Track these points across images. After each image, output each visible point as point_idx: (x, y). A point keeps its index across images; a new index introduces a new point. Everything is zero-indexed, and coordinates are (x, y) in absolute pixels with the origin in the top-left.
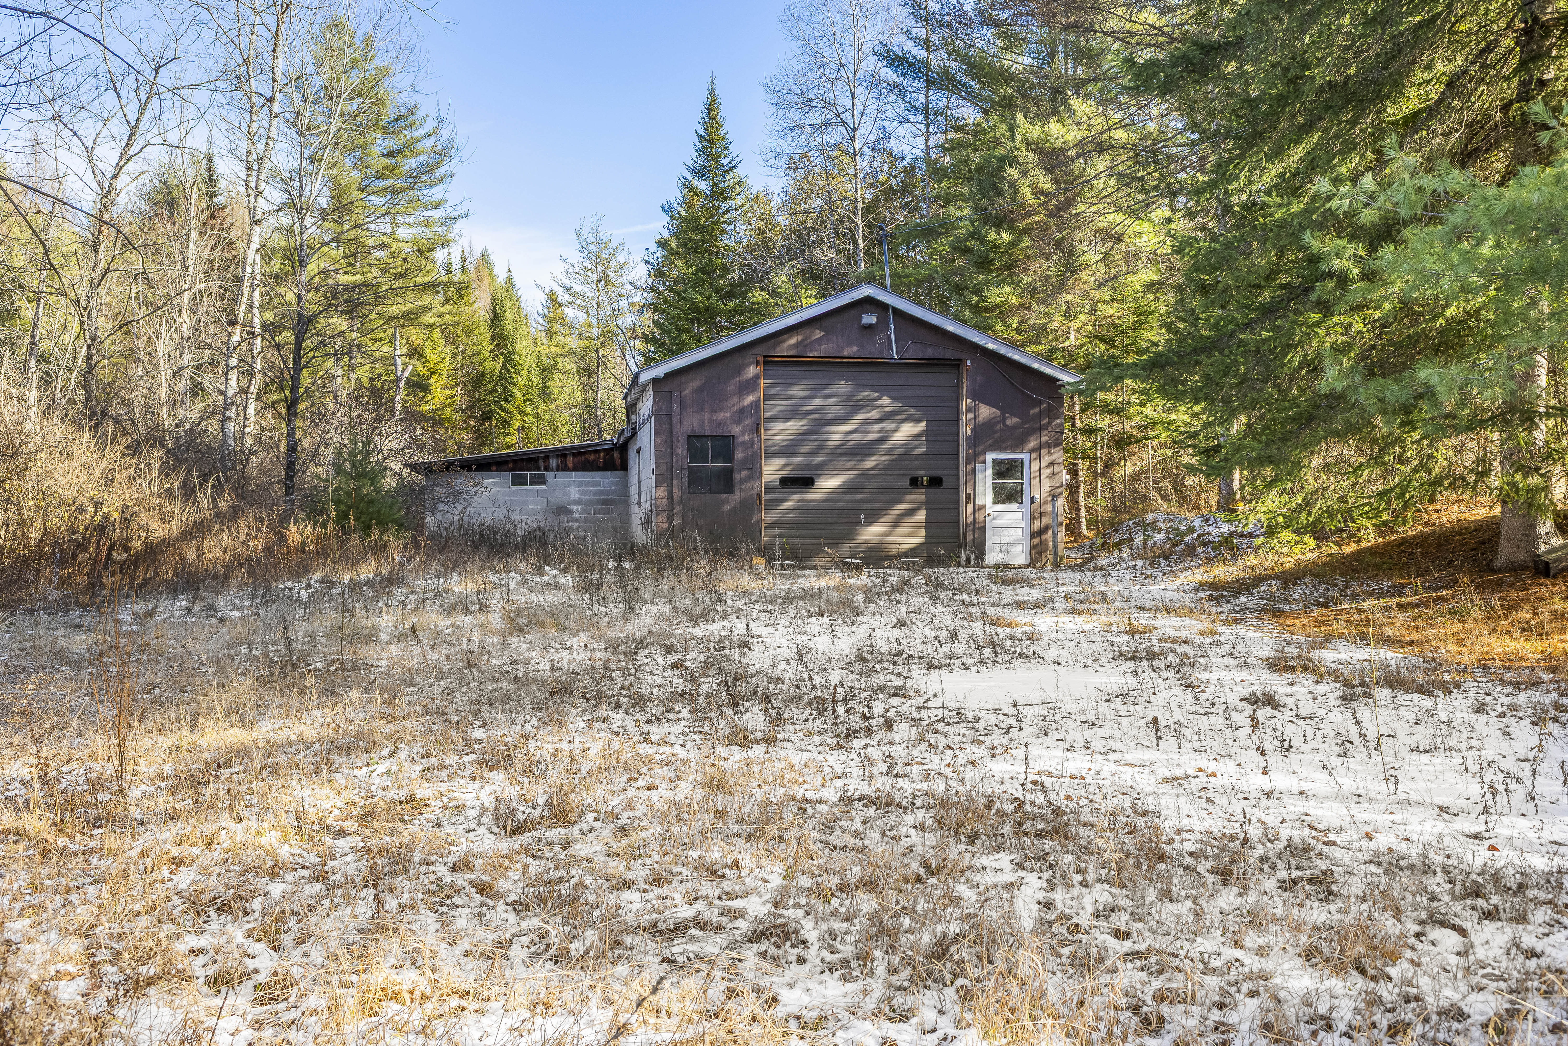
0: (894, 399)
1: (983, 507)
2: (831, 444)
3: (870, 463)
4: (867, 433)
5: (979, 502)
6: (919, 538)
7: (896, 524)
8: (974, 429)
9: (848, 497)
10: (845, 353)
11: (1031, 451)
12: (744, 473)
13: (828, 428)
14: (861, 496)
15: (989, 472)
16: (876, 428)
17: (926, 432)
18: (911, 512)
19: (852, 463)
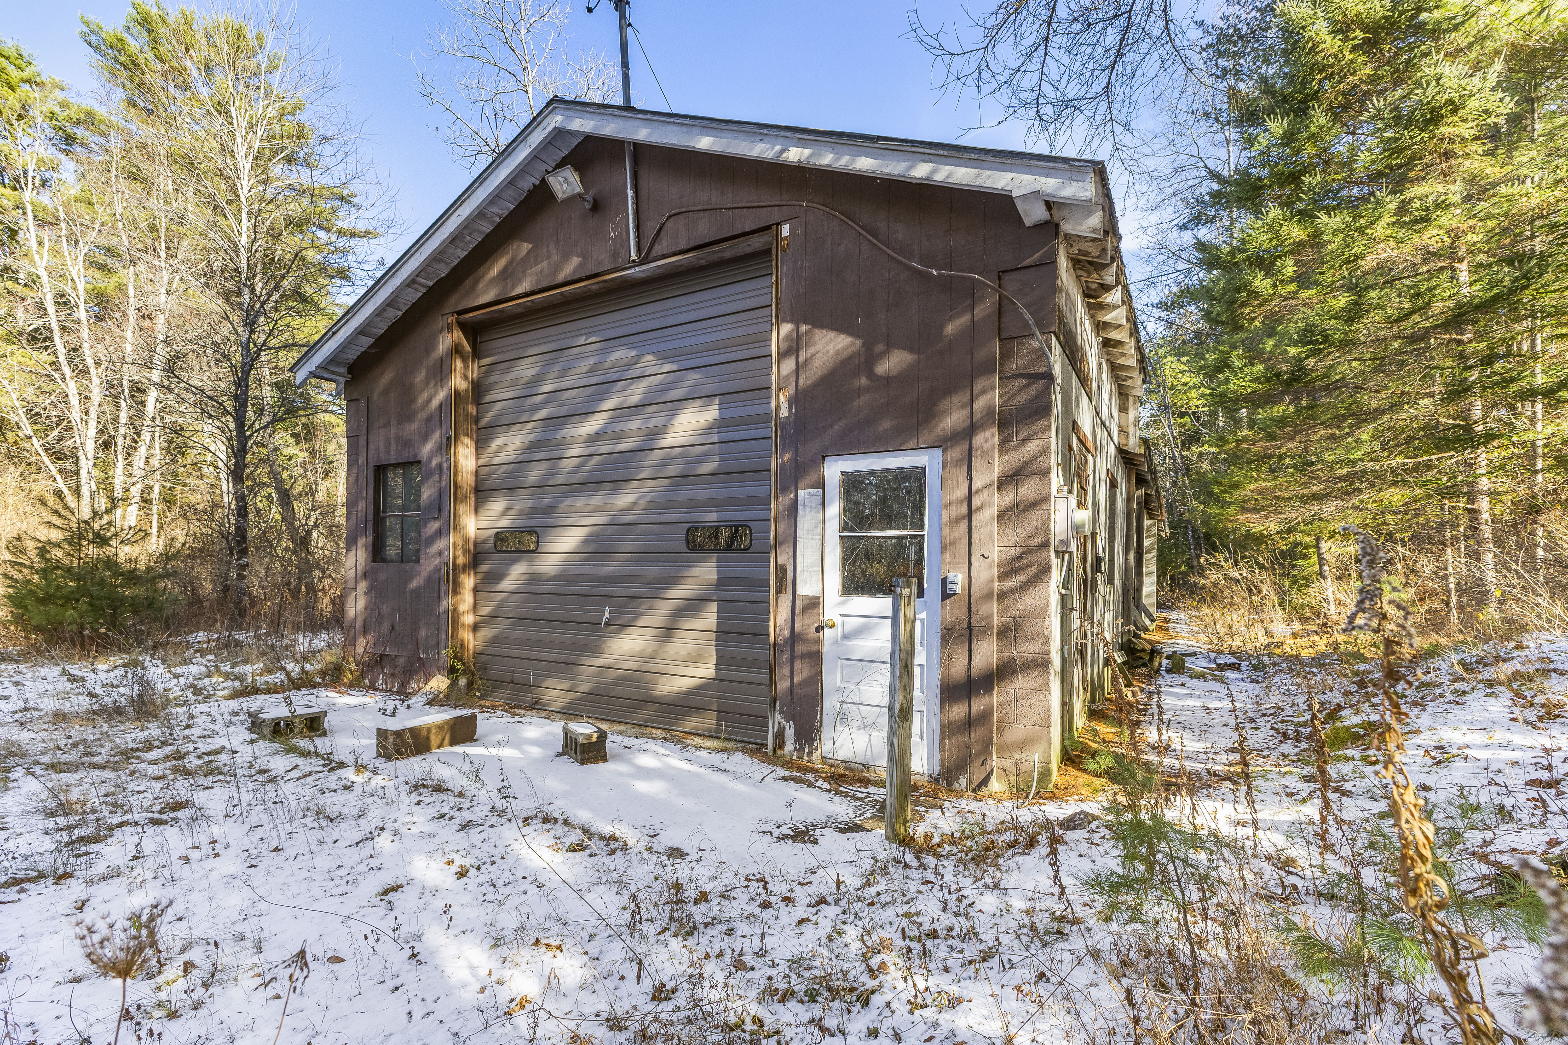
0: (663, 357)
1: (815, 603)
2: (568, 464)
3: (626, 499)
4: (619, 437)
5: (806, 588)
6: (707, 670)
7: (668, 632)
8: (795, 400)
9: (589, 570)
10: (561, 277)
11: (944, 443)
12: (434, 526)
13: (563, 433)
14: (610, 567)
15: (834, 509)
16: (635, 424)
17: (720, 425)
18: (693, 606)
19: (597, 500)
